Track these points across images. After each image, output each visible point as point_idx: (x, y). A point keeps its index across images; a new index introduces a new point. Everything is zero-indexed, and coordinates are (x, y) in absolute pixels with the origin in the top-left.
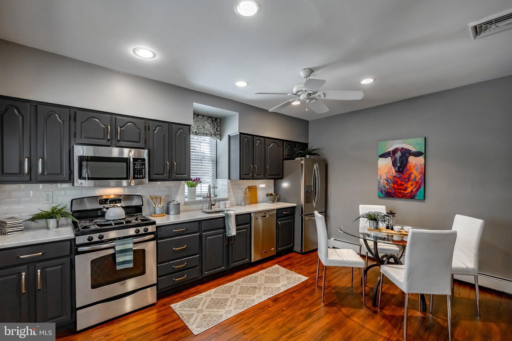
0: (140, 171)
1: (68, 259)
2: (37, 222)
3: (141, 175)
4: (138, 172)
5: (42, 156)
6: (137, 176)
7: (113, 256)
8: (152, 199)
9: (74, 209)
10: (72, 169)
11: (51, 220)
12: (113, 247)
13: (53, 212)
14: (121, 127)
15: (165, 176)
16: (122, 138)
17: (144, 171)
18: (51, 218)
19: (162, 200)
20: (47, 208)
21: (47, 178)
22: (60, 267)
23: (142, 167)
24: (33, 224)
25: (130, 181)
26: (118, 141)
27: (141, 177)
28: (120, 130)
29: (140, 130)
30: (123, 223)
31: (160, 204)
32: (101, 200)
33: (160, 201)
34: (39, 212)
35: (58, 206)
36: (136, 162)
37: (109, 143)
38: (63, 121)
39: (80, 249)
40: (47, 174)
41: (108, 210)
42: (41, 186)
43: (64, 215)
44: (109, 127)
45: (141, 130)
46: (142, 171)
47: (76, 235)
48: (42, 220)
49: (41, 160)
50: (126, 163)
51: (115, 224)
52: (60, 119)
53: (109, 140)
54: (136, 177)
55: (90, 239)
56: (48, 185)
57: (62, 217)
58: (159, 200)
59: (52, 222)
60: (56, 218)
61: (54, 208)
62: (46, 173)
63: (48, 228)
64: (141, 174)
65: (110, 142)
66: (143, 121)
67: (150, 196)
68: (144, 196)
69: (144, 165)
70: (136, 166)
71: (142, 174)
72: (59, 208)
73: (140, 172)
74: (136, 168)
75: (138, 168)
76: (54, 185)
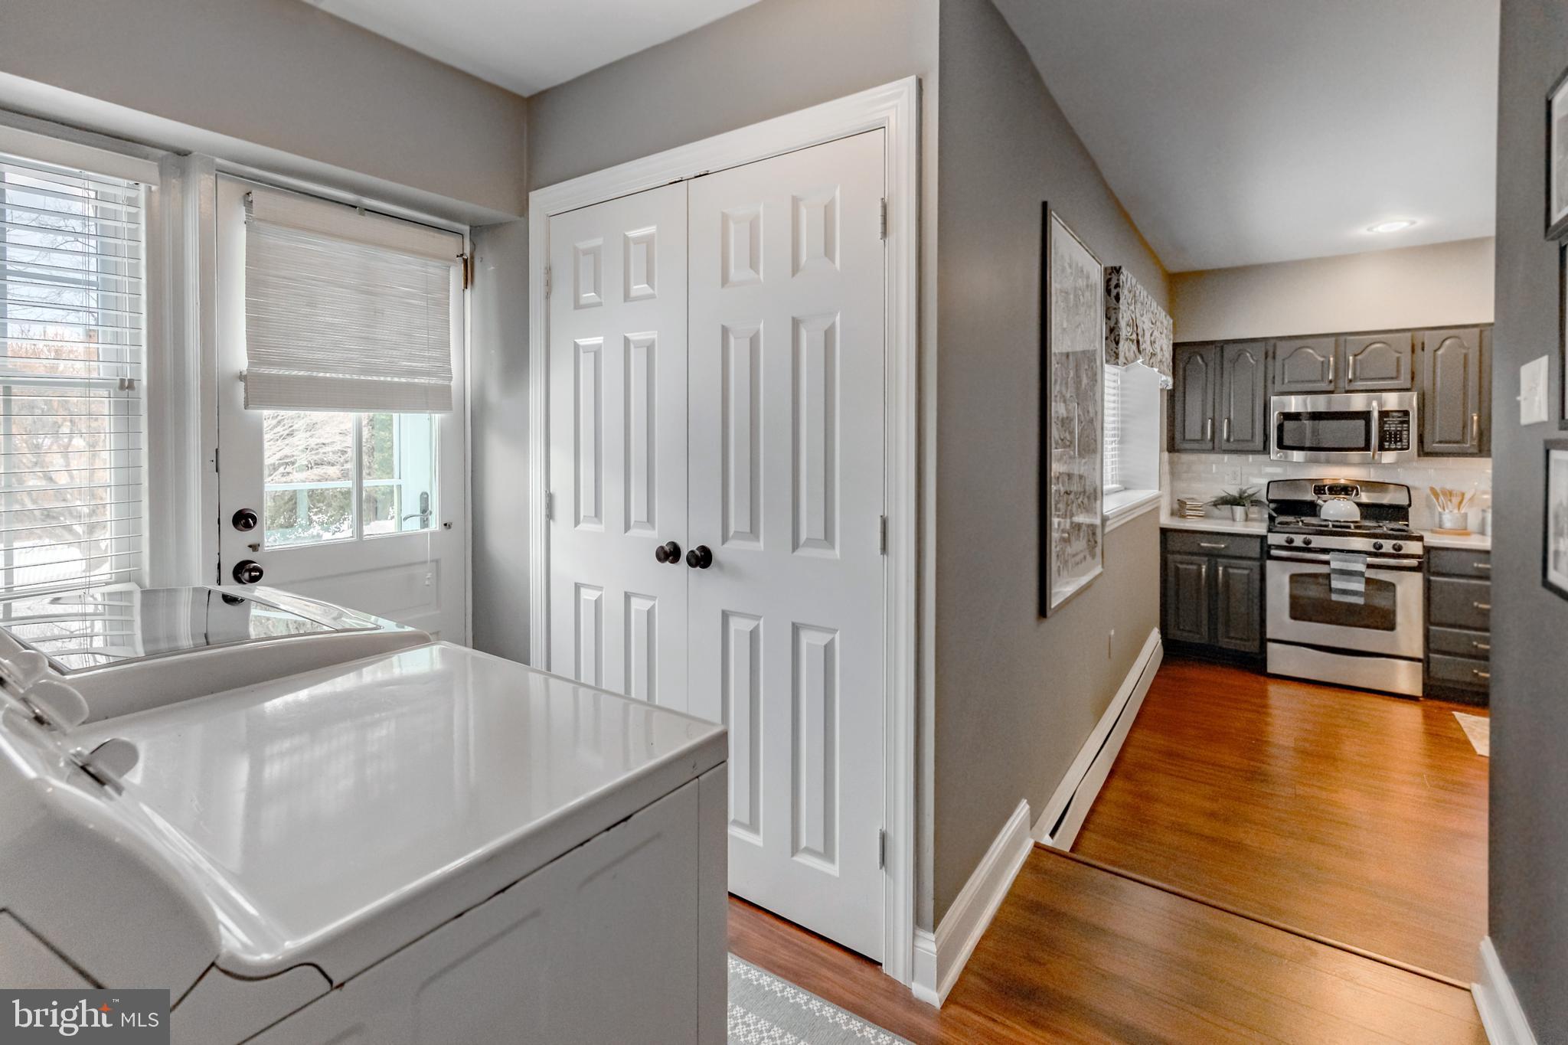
0: (1396, 434)
1: (1257, 564)
2: (1220, 510)
3: (1399, 444)
4: (1390, 438)
5: (1228, 415)
6: (1389, 445)
7: (1328, 576)
8: (1436, 495)
9: (1270, 497)
10: (1268, 433)
11: (1239, 507)
12: (1327, 563)
13: (1240, 497)
14: (1355, 355)
15: (1468, 445)
16: (1358, 373)
17: (1405, 436)
18: (1238, 504)
19: (1465, 502)
20: (1234, 492)
21: (1233, 447)
22: (1246, 572)
23: (1402, 427)
24: (1216, 512)
25: (1371, 453)
26: (1350, 381)
27: (1399, 447)
28: (1355, 361)
29: (1398, 355)
30: (1349, 527)
31: (1459, 509)
32: (1318, 486)
33: (1461, 503)
34: (1224, 494)
35: (1248, 489)
36: (1386, 417)
37: (1331, 387)
38: (1257, 361)
39: (1274, 552)
40: (1234, 441)
41: (1327, 503)
42: (1226, 457)
43: (1256, 503)
44: (1332, 359)
45: (1400, 353)
46: (1401, 434)
47: (1270, 531)
48: (1226, 506)
49: (1226, 420)
50: (1364, 419)
51: (1334, 526)
52: (1253, 359)
53: (1331, 382)
54: (1387, 447)
55: (1291, 541)
56: (1234, 457)
57: (1252, 505)
58: (1456, 500)
59: (1239, 511)
60: (1244, 505)
61: (1242, 492)
62: (1232, 440)
63: (1234, 520)
64: (1399, 441)
65: (1333, 384)
66: (1409, 335)
67: (1432, 489)
68: (1416, 488)
69: (1408, 422)
70: (1387, 426)
71: (1401, 441)
72: (1250, 492)
73: (1395, 438)
74: (1388, 431)
75: (1392, 429)
76: (1243, 457)
